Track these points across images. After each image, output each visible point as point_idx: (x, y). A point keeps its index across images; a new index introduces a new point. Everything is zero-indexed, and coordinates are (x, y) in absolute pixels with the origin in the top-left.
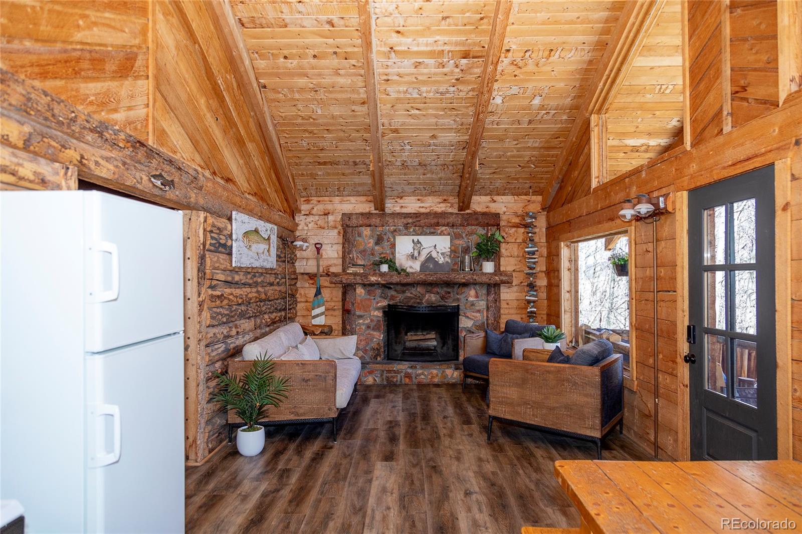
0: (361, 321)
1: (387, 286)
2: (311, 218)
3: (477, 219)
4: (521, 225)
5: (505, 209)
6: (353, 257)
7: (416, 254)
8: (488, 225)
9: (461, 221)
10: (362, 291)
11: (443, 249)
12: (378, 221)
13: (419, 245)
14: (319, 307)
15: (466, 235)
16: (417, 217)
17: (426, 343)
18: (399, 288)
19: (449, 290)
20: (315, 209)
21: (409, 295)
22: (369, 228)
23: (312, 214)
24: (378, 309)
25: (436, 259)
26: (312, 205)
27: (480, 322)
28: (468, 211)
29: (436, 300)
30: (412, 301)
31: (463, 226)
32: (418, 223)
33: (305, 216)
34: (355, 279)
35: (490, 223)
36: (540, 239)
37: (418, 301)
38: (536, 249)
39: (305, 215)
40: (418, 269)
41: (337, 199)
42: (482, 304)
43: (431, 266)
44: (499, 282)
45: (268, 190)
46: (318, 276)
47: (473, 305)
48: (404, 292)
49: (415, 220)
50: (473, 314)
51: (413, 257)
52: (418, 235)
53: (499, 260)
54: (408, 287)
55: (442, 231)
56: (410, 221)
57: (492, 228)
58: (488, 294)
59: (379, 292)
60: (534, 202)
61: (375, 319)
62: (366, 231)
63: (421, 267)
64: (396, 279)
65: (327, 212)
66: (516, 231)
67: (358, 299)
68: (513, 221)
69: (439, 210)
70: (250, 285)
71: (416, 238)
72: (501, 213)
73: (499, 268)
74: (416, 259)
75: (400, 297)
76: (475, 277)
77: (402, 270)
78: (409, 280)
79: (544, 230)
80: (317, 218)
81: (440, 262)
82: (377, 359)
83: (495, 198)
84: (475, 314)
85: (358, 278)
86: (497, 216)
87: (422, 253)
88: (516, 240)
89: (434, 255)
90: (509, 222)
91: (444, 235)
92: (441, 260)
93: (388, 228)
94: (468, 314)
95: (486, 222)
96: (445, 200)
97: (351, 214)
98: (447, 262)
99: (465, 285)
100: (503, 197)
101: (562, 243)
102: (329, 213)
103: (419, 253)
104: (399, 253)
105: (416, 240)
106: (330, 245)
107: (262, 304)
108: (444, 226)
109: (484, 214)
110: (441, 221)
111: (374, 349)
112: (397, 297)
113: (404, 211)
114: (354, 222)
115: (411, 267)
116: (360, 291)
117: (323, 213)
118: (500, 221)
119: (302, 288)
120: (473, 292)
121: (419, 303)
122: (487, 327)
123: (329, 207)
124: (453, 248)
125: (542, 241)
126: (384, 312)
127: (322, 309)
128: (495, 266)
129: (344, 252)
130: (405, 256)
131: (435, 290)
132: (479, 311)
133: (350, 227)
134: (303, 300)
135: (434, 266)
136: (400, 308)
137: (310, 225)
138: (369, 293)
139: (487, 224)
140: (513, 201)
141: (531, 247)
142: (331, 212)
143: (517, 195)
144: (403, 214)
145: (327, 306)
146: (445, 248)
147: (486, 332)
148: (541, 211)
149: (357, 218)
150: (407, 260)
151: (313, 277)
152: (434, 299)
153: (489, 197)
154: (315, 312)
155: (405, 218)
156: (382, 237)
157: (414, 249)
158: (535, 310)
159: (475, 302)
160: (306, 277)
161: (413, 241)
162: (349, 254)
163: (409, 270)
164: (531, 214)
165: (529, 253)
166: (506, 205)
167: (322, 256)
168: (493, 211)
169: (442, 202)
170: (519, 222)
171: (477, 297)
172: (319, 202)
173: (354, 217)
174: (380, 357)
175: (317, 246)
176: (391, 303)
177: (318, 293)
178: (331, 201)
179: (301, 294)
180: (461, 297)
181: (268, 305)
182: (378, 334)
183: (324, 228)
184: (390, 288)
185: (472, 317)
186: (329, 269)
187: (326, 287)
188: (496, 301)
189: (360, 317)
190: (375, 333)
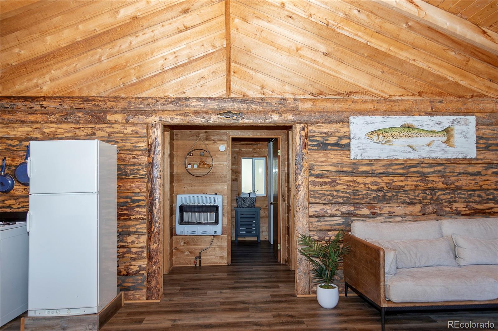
45: (461, 82)
70: (402, 175)
107: (440, 193)
181: (464, 194)
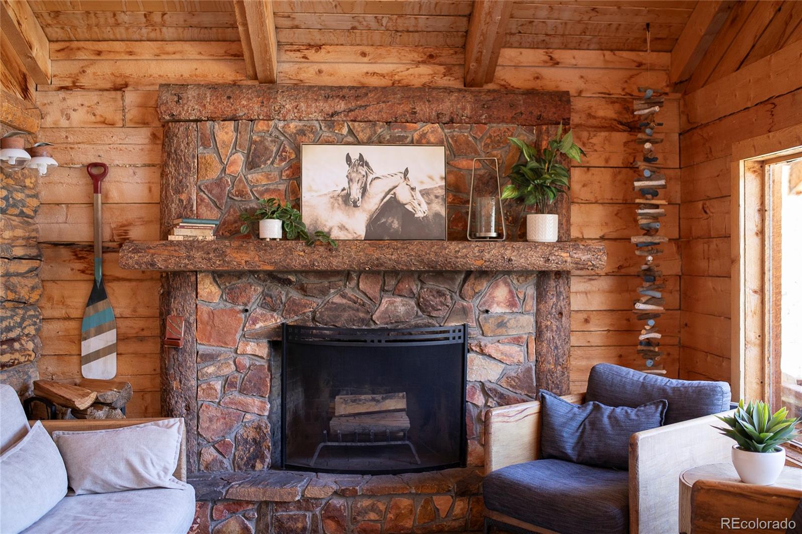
0: (211, 370)
1: (278, 277)
2: (75, 99)
3: (512, 106)
4: (621, 123)
5: (581, 85)
6: (190, 199)
7: (356, 193)
8: (540, 121)
9: (472, 110)
10: (215, 289)
11: (426, 180)
12: (256, 108)
13: (363, 170)
14: (100, 331)
15: (487, 145)
16: (357, 97)
17: (382, 422)
18: (312, 282)
19: (442, 288)
20: (89, 71)
21: (337, 300)
22: (231, 125)
23: (81, 87)
24: (256, 336)
25: (409, 207)
26: (82, 64)
27: (521, 369)
28: (490, 86)
29: (407, 313)
30: (346, 315)
31: (478, 122)
32: (360, 114)
33: (62, 94)
34: (188, 257)
35: (544, 115)
36: (665, 159)
37: (362, 315)
38: (662, 182)
39: (61, 88)
40: (361, 232)
41: (146, 49)
42: (525, 324)
43: (396, 225)
44: (569, 266)
46: (99, 248)
47: (502, 324)
48: (324, 292)
49: (353, 105)
50: (501, 347)
51: (346, 200)
52: (359, 143)
53: (568, 210)
54: (333, 279)
55: (423, 135)
56: (341, 106)
57: (552, 129)
58: (540, 297)
59: (255, 292)
60: (652, 68)
61: (247, 362)
62: (225, 133)
63: (368, 227)
64: (300, 256)
65: (120, 81)
66: (606, 139)
67: (204, 309)
68: (601, 113)
69: (417, 82)
71: (355, 151)
72: (573, 92)
73: (568, 230)
74: (356, 206)
75: (315, 303)
76: (508, 252)
77: (319, 233)
78: (336, 263)
79: (676, 137)
80: (93, 97)
81: (420, 215)
82: (253, 467)
83: (558, 54)
84: (506, 348)
85: (198, 255)
86: (562, 98)
87: (370, 190)
88: (607, 161)
89: (403, 195)
90: (590, 116)
91: (429, 144)
92: (421, 210)
93: (281, 124)
94: (491, 349)
95: (536, 112)
96: (431, 56)
97: (184, 86)
98: (437, 215)
99: (483, 274)
100: (576, 52)
101: (741, 163)
102: (126, 85)
103: (364, 190)
104: (310, 190)
105: (355, 157)
106: (131, 170)
108: (428, 121)
109: (530, 93)
110: (422, 109)
111: (246, 441)
112: (305, 306)
113: (326, 80)
114: (191, 108)
115: (342, 228)
116: (208, 289)
117: (109, 85)
118: (570, 112)
119: (54, 281)
120: (501, 292)
121: (362, 321)
122: (538, 379)
123: (130, 69)
124: (452, 178)
125: (671, 165)
126: (274, 345)
127: (110, 337)
128: (560, 224)
129: (164, 188)
130: (326, 200)
131: (405, 286)
132: (517, 341)
133: (179, 121)
134: (57, 314)
135: (403, 226)
136: (316, 336)
137: (74, 115)
138: (232, 295)
139: (539, 117)
140: (600, 64)
141: (649, 179)
142: (131, 81)
143: (612, 50)
144: (321, 88)
145: (123, 330)
146: (431, 178)
147: (542, 401)
148: (667, 90)
149: (200, 99)
150: (333, 208)
151: (84, 254)
152: (401, 310)
153: (541, 51)
154: (92, 345)
155: (327, 98)
156: (266, 149)
157: (350, 180)
158: (658, 336)
159: (507, 317)
160: (65, 252)
161: (348, 158)
162: (178, 192)
163: (336, 234)
164: (649, 93)
165: (643, 192)
166: (584, 72)
167: (106, 196)
168: (550, 86)
169: (424, 62)
170: (614, 116)
171: (512, 304)
172: (99, 53)
173: (191, 93)
174: (263, 462)
175: (94, 171)
176: (290, 322)
177: (98, 295)
178: (131, 53)
179: (50, 299)
180: (473, 304)
182: (257, 401)
183: (112, 125)
184: (289, 282)
185: (498, 356)
186: (126, 232)
187: (118, 279)
188: (561, 314)
189: (210, 358)
190: (249, 400)
